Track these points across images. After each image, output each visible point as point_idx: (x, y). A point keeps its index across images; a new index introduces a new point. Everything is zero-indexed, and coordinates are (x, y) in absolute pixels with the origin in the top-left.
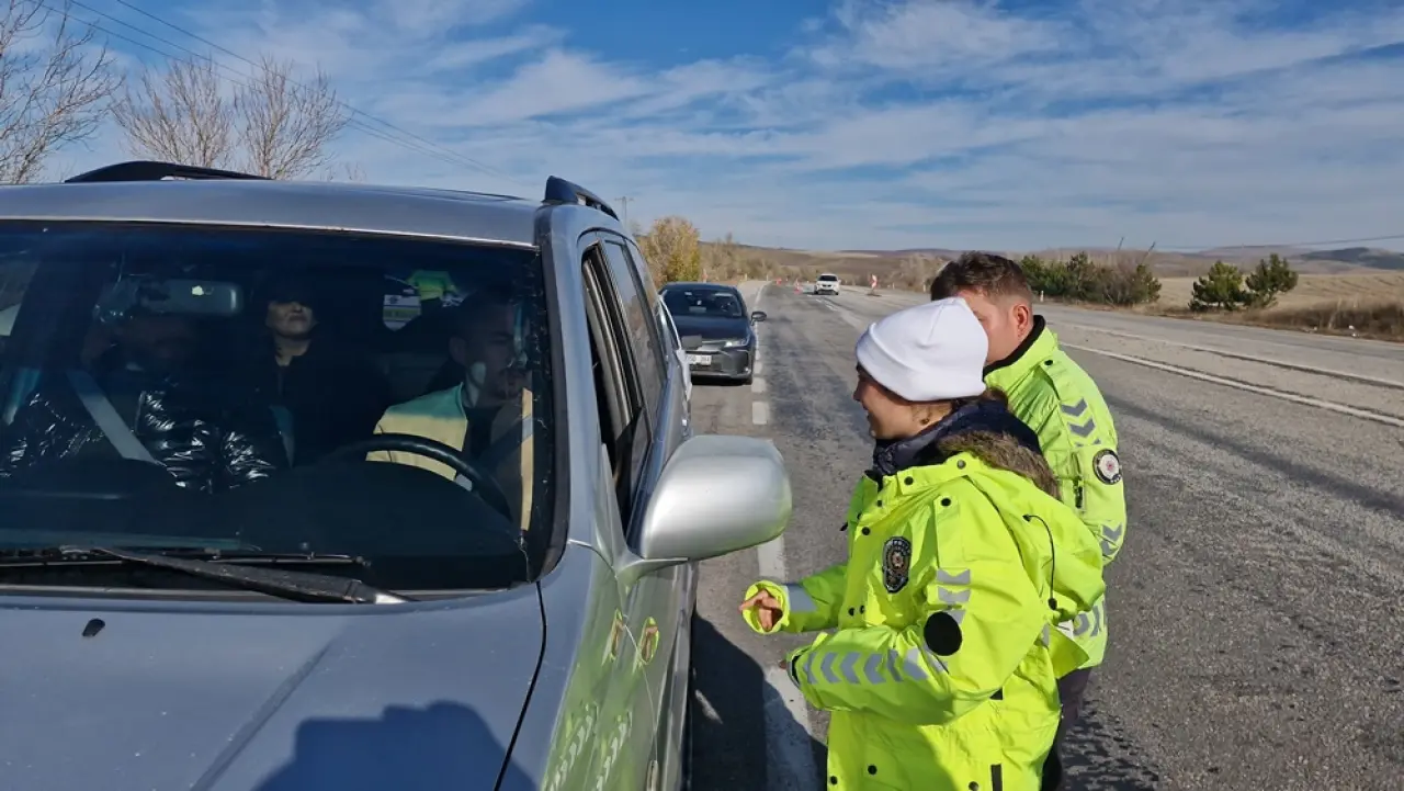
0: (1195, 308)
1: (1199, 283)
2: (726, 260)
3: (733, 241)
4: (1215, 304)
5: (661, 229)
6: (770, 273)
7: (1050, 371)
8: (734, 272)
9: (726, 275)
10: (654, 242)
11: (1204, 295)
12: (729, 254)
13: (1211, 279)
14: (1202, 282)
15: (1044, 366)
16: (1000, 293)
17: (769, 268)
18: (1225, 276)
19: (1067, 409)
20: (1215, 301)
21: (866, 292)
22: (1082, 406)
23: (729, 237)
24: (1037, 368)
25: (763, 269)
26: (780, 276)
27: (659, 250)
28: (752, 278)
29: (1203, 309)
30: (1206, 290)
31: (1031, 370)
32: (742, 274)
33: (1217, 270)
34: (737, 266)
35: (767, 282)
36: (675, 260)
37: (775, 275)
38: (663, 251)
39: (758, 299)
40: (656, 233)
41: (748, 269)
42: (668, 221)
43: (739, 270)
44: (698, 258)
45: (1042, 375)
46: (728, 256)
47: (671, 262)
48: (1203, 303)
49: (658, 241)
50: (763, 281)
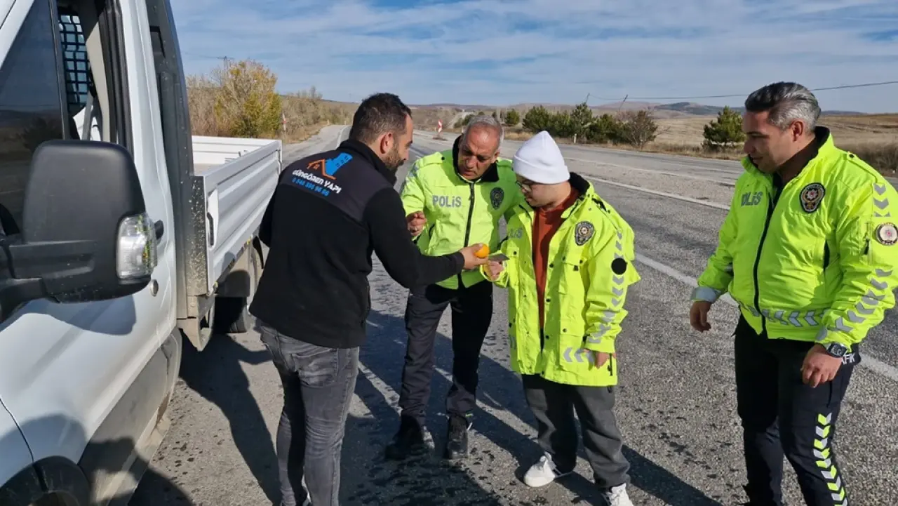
0: (708, 148)
1: (710, 126)
2: (311, 108)
3: (317, 95)
4: (725, 144)
5: (236, 74)
8: (318, 118)
9: (311, 121)
10: (230, 87)
11: (714, 136)
12: (314, 104)
13: (720, 121)
14: (713, 125)
17: (346, 115)
18: (731, 119)
20: (723, 141)
21: (432, 137)
27: (234, 94)
29: (715, 149)
30: (717, 132)
32: (325, 120)
34: (321, 114)
36: (252, 105)
38: (239, 96)
41: (330, 116)
42: (243, 65)
43: (322, 117)
44: (277, 104)
46: (313, 106)
47: (247, 107)
48: (714, 143)
49: (236, 86)
50: (341, 126)
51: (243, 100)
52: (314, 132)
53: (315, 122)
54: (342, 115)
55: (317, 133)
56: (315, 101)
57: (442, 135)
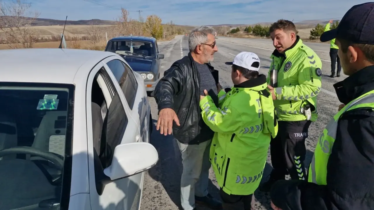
0: (311, 39)
1: (312, 31)
2: (171, 29)
3: (173, 23)
4: (317, 37)
5: (149, 19)
6: (184, 33)
7: (303, 49)
8: (173, 33)
9: (171, 34)
11: (314, 35)
12: (172, 27)
13: (316, 29)
14: (313, 30)
15: (301, 48)
16: (287, 30)
17: (183, 31)
18: (320, 28)
19: (309, 57)
20: (316, 36)
22: (313, 57)
23: (172, 22)
24: (299, 49)
25: (182, 32)
26: (187, 33)
27: (149, 26)
28: (179, 34)
29: (313, 39)
30: (315, 33)
31: (298, 49)
32: (176, 33)
33: (318, 26)
34: (174, 31)
35: (183, 36)
36: (154, 29)
37: (185, 33)
38: (150, 26)
39: (181, 41)
40: (148, 20)
41: (177, 32)
42: (151, 16)
43: (175, 32)
44: (162, 28)
45: (301, 50)
46: (171, 28)
47: (153, 30)
48: (313, 37)
49: (149, 23)
50: (182, 35)
51: (151, 28)
52: (173, 37)
53: (172, 34)
54: (182, 31)
55: (174, 38)
56: (172, 26)
57: (217, 37)
